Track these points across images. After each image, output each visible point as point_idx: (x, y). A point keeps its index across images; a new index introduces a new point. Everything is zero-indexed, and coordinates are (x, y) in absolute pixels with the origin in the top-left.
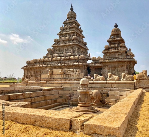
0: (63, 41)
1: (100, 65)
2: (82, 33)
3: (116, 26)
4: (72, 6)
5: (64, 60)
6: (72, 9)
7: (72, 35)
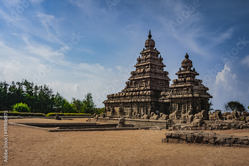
0: (139, 74)
1: (168, 101)
2: (163, 61)
3: (187, 57)
4: (150, 33)
5: (135, 95)
6: (150, 36)
7: (146, 67)
